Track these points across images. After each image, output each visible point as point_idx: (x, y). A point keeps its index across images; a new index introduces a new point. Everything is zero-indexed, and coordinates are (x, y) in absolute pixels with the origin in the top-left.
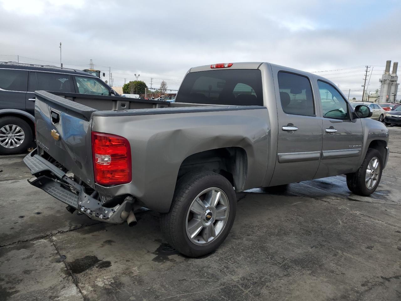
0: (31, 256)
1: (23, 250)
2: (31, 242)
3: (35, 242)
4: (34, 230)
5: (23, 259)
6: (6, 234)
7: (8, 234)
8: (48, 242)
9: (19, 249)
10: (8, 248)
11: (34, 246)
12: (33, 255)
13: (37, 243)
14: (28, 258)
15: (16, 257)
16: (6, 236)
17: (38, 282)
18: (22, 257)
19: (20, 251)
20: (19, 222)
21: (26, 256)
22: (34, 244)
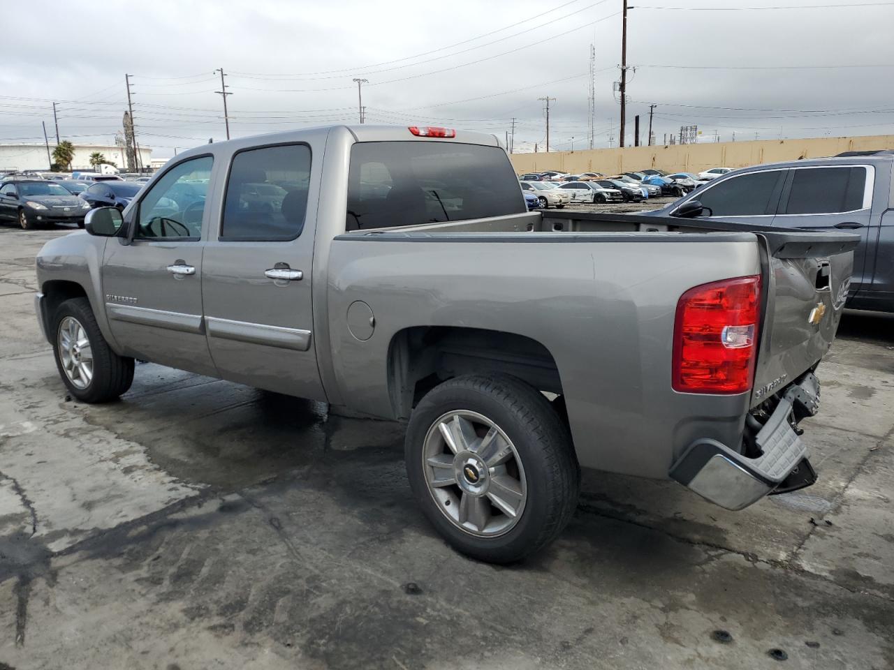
0: (860, 555)
1: (863, 572)
2: (832, 578)
3: (824, 574)
4: (797, 595)
5: (876, 558)
6: (866, 625)
7: (861, 622)
8: (802, 558)
9: (869, 579)
10: (886, 594)
11: (833, 568)
12: (854, 554)
13: (822, 570)
14: (867, 555)
15: (887, 569)
16: (869, 622)
17: (887, 520)
18: (876, 562)
19: (869, 575)
20: (800, 643)
21: (867, 559)
22: (831, 572)
